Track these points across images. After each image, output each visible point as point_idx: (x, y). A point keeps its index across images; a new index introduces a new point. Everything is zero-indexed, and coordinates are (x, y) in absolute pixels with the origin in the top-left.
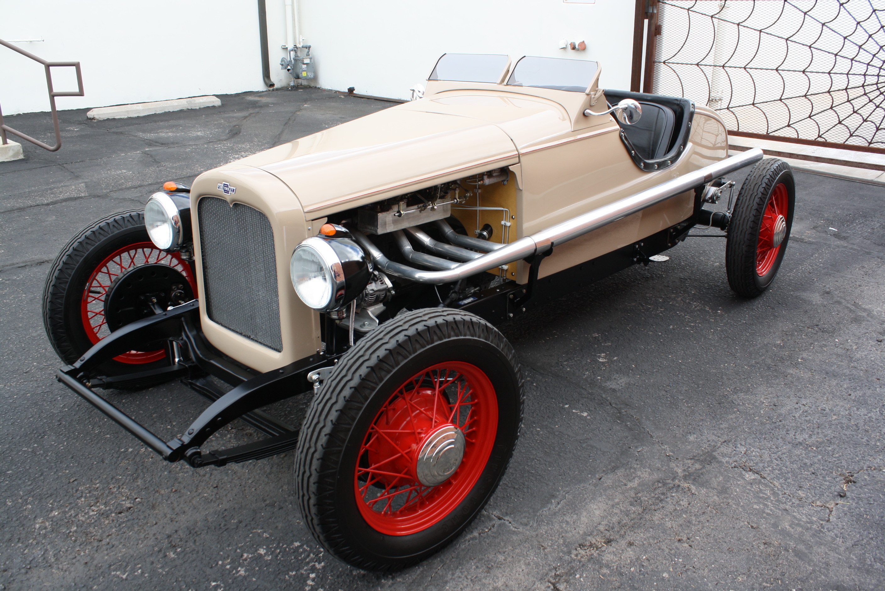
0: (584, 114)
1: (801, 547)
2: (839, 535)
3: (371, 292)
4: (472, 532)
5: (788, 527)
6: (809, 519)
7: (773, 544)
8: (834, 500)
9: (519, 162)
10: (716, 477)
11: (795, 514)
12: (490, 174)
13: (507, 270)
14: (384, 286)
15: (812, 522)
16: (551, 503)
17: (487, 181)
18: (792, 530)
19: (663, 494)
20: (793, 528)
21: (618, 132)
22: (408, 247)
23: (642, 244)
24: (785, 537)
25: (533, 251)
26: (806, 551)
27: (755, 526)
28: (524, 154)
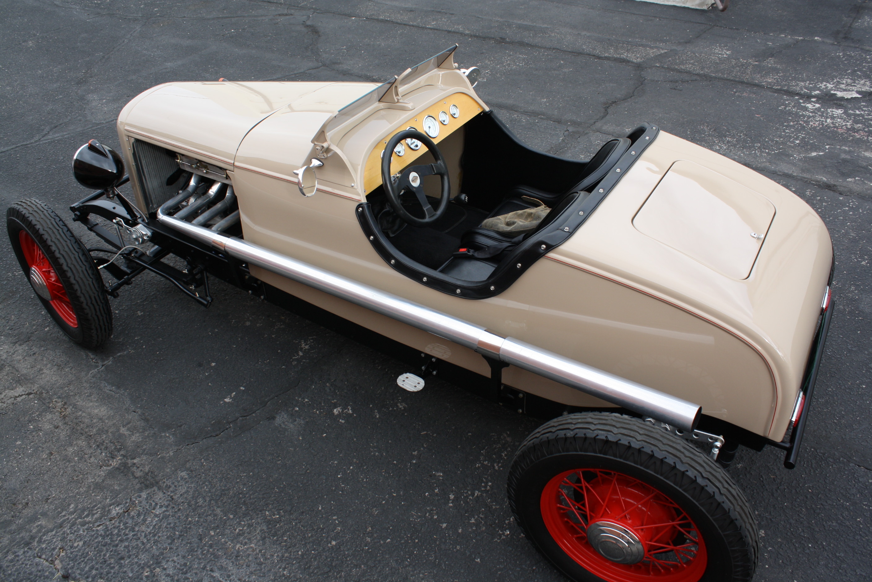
1: (14, 527)
2: (17, 558)
4: (93, 355)
5: (39, 523)
6: (45, 541)
7: (24, 509)
8: (61, 568)
10: (120, 485)
11: (54, 533)
15: (40, 542)
16: (112, 386)
18: (35, 525)
19: (106, 448)
20: (36, 526)
24: (28, 518)
26: (8, 530)
27: (49, 501)
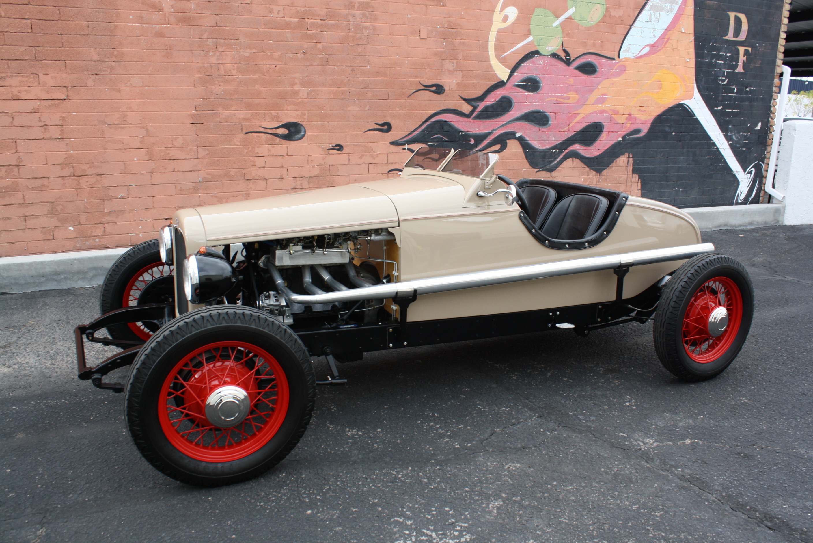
0: (477, 195)
3: (265, 305)
9: (399, 226)
12: (377, 232)
13: (396, 310)
14: (277, 303)
17: (374, 237)
21: (518, 213)
22: (308, 279)
23: (558, 313)
25: (395, 294)
28: (404, 220)
